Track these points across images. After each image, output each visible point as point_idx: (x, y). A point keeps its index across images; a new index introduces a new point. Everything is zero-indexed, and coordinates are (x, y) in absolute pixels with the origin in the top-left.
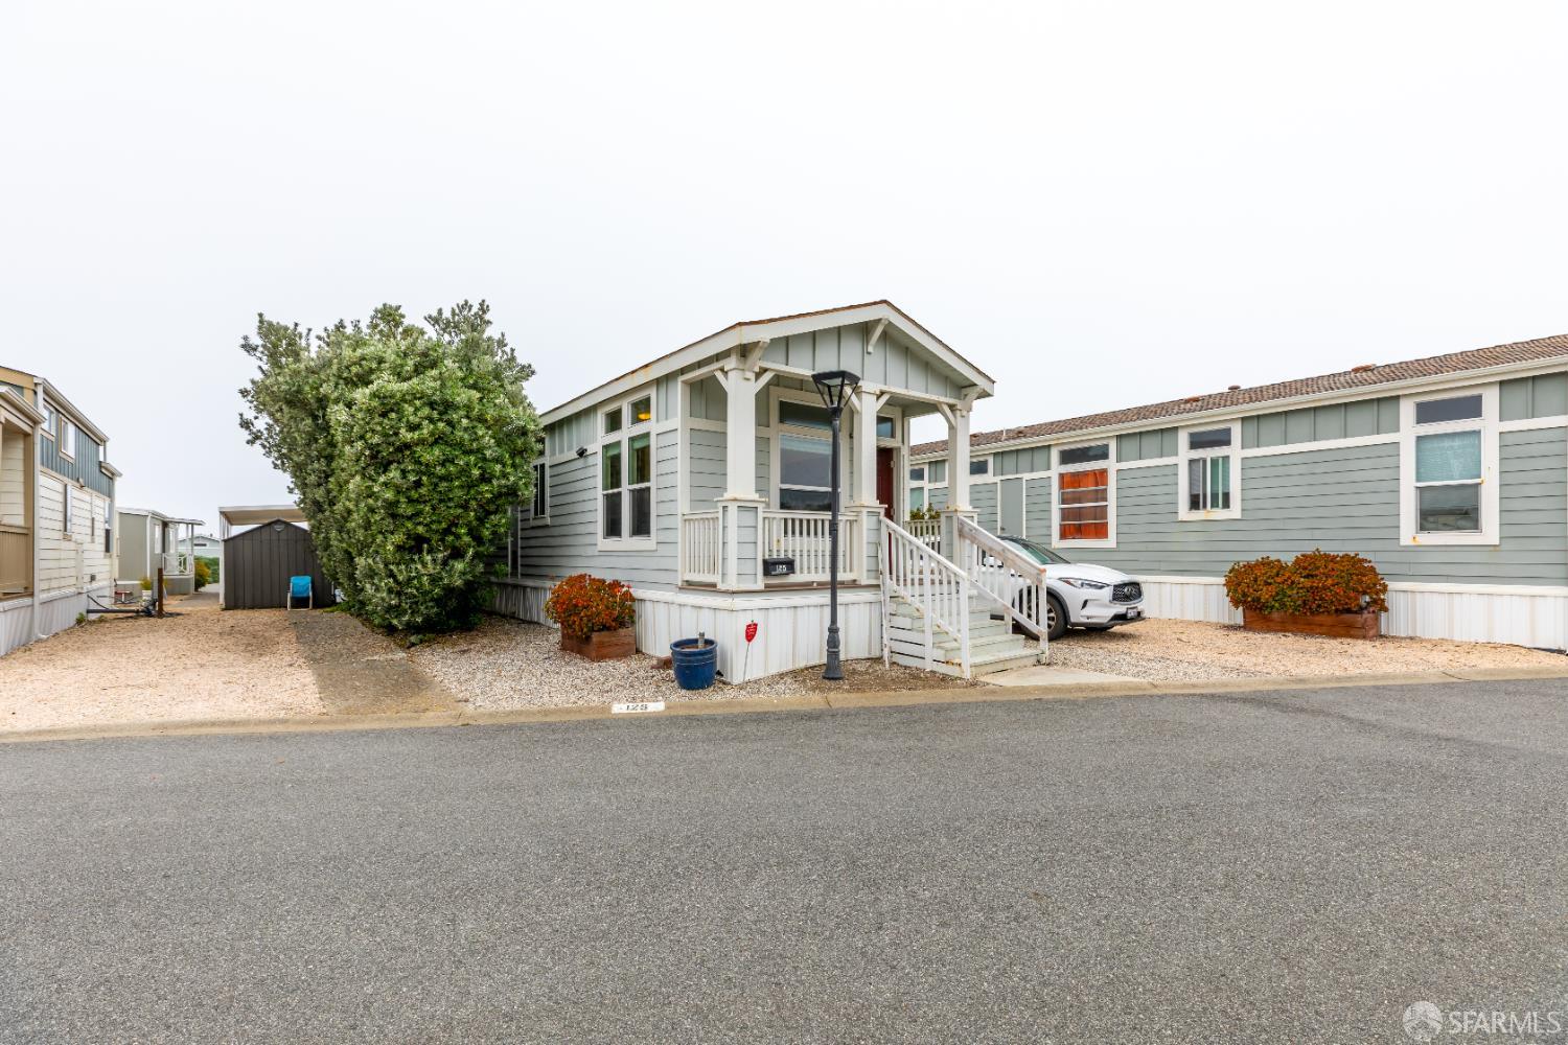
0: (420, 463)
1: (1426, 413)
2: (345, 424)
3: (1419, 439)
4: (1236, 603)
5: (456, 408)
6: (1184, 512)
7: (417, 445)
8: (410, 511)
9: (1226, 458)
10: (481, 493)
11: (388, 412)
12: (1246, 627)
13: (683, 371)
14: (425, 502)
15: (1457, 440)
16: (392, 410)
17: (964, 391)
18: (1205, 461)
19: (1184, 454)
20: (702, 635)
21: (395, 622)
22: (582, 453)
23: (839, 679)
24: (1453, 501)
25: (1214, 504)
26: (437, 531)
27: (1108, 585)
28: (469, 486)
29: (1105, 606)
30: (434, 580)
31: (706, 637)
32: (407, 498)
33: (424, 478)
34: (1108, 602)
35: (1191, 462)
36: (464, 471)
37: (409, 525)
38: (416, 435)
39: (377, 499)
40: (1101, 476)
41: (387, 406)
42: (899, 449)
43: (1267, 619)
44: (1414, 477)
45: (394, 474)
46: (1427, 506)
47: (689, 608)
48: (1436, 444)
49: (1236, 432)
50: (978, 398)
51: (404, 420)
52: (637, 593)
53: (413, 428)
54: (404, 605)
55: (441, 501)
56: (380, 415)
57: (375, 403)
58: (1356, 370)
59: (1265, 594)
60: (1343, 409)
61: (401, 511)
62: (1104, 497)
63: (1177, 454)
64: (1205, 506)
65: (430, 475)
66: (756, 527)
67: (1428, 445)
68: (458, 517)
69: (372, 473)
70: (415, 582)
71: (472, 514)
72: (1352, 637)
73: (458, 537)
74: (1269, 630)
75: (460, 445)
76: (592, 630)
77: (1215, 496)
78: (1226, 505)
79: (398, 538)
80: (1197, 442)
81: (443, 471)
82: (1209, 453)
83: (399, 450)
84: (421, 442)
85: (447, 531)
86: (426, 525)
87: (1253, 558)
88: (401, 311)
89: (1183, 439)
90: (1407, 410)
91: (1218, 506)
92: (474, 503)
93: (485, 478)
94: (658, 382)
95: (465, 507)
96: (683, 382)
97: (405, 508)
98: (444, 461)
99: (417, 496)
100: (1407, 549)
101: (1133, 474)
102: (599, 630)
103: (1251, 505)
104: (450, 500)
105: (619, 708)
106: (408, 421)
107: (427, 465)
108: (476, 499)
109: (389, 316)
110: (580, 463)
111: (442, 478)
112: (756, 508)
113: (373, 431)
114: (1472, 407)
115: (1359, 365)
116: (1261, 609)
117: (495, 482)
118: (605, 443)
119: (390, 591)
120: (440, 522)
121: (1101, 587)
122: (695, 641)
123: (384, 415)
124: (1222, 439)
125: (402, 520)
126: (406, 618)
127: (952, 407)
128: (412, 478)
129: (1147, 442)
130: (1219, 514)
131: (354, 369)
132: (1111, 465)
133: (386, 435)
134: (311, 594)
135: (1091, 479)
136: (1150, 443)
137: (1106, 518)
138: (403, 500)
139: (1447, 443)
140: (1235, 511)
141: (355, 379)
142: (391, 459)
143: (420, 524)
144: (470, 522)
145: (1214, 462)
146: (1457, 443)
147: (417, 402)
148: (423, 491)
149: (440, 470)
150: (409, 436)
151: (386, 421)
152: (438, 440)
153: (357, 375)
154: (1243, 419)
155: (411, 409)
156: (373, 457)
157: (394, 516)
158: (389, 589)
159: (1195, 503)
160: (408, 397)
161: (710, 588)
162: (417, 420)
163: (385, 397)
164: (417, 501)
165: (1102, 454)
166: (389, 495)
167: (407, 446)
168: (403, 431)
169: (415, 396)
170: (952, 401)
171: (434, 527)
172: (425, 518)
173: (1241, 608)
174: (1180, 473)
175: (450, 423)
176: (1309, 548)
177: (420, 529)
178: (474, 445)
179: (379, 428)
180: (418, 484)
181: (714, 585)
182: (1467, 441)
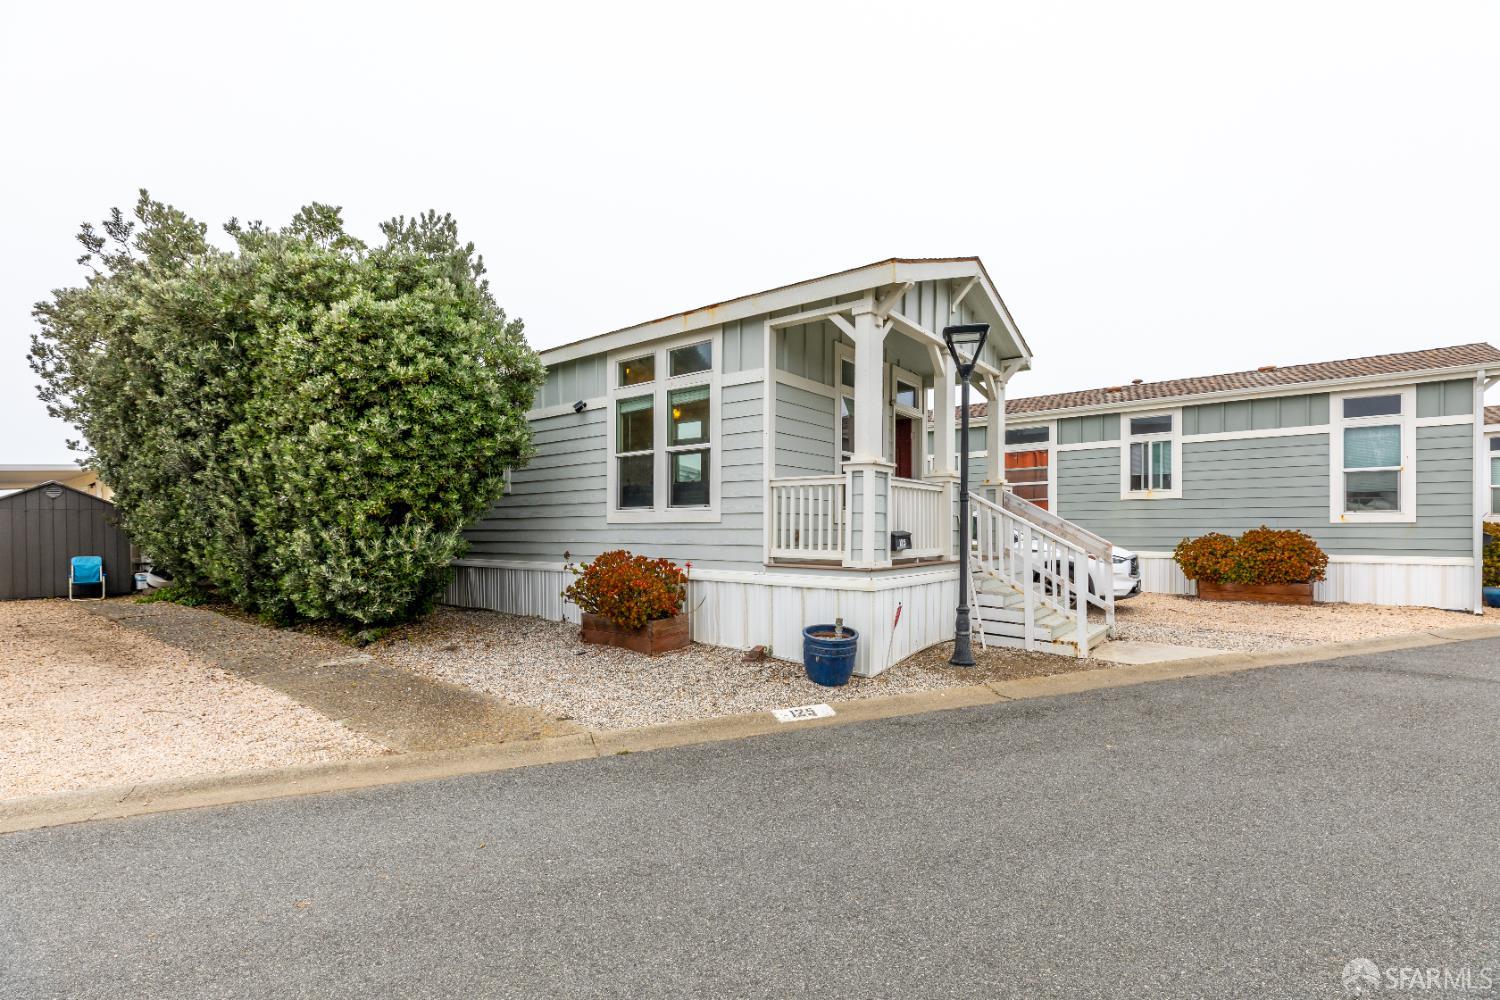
0: (411, 406)
1: (1353, 408)
2: (302, 351)
3: (1347, 430)
4: (1189, 575)
5: (455, 341)
6: (1126, 492)
7: (408, 383)
8: (395, 470)
9: (1168, 443)
10: (480, 450)
11: (369, 337)
12: (1200, 596)
13: (772, 315)
14: (412, 458)
15: (1380, 432)
16: (376, 337)
17: (1006, 363)
18: (1146, 445)
19: (1126, 439)
20: (840, 621)
21: (359, 614)
22: (580, 409)
23: (970, 665)
24: (1376, 485)
25: (1156, 485)
26: (423, 496)
27: (1126, 559)
28: (467, 441)
29: (1125, 580)
30: (418, 559)
31: (845, 625)
32: (391, 452)
33: (417, 428)
34: (1127, 576)
35: (1133, 446)
36: (465, 422)
37: (391, 487)
38: (411, 370)
39: (348, 453)
40: (1040, 457)
41: (371, 330)
42: (919, 420)
43: (1219, 589)
44: (1342, 464)
45: (379, 420)
46: (1353, 490)
47: (789, 590)
48: (1362, 435)
49: (1177, 420)
50: (1021, 370)
51: (394, 350)
52: (695, 573)
53: (405, 361)
54: (372, 592)
55: (432, 458)
56: (358, 341)
57: (356, 324)
58: (1262, 370)
59: (1224, 566)
60: (1278, 403)
61: (383, 470)
62: (1043, 476)
63: (1119, 438)
64: (1146, 486)
65: (423, 422)
66: (885, 496)
67: (1353, 436)
68: (448, 480)
69: (342, 418)
70: (392, 562)
71: (466, 475)
72: (1300, 603)
73: (446, 504)
74: (1223, 599)
75: (460, 387)
76: (650, 617)
77: (1156, 477)
78: (1167, 485)
79: (374, 504)
80: (1139, 427)
81: (440, 420)
82: (1151, 438)
83: (384, 388)
84: (416, 380)
85: (434, 498)
86: (412, 488)
87: (1204, 533)
88: (339, 216)
89: (1125, 424)
90: (1336, 405)
91: (1158, 486)
92: (469, 462)
93: (487, 433)
94: (726, 327)
95: (459, 467)
96: (771, 327)
97: (391, 467)
98: (441, 407)
99: (404, 450)
100: (1336, 527)
101: (1076, 455)
102: (659, 618)
103: (1191, 485)
104: (443, 456)
105: (783, 715)
106: (399, 351)
107: (421, 411)
108: (472, 457)
109: (324, 219)
110: (576, 420)
111: (436, 429)
112: (886, 474)
113: (349, 360)
114: (1392, 405)
115: (1264, 366)
116: (1216, 580)
117: (499, 437)
118: (621, 397)
119: (354, 574)
120: (428, 486)
121: (1121, 562)
122: (831, 629)
123: (364, 341)
124: (1164, 425)
125: (379, 481)
126: (374, 608)
127: (995, 377)
128: (402, 426)
129: (1088, 426)
130: (1160, 494)
131: (309, 278)
132: (1052, 446)
133: (369, 369)
134: (102, 579)
135: (1030, 458)
136: (1091, 427)
137: (1046, 497)
138: (386, 454)
139: (1371, 435)
140: (1176, 490)
141: (305, 292)
142: (371, 400)
143: (406, 486)
144: (462, 485)
145: (1156, 446)
146: (1380, 435)
147: (410, 329)
148: (413, 443)
149: (437, 419)
150: (402, 370)
151: (367, 349)
152: (435, 378)
153: (309, 287)
154: (1184, 408)
155: (403, 336)
156: (345, 397)
157: (370, 475)
158: (353, 571)
159: (1136, 483)
160: (398, 321)
161: (835, 566)
162: (411, 351)
163: (369, 318)
164: (404, 458)
165: (1042, 435)
166: (371, 448)
167: (395, 383)
168: (393, 364)
169: (405, 320)
170: (996, 371)
171: (420, 491)
172: (411, 480)
173: (1193, 581)
174: (1122, 455)
175: (448, 358)
176: (1257, 525)
177: (405, 493)
178: (476, 389)
179: (357, 358)
180: (407, 435)
181: (839, 563)
182: (1388, 434)
